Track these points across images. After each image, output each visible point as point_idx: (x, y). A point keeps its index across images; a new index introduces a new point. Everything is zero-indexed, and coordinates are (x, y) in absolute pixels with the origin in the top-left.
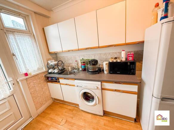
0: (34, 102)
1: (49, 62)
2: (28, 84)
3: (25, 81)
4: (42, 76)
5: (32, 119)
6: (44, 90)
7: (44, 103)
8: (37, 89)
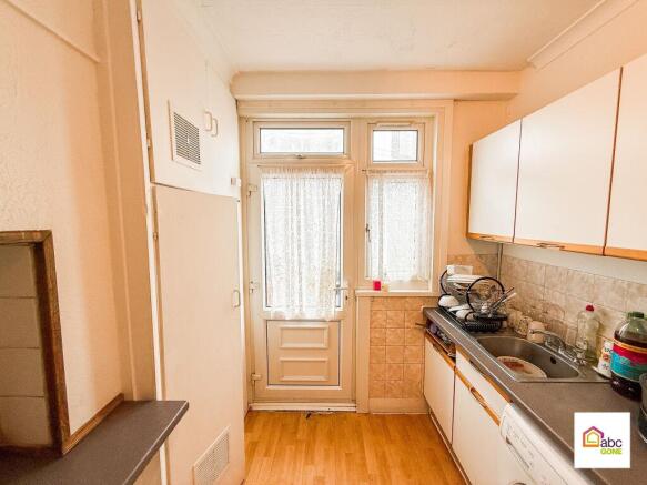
0: (371, 369)
2: (373, 313)
3: (368, 301)
4: (415, 306)
5: (354, 409)
6: (407, 352)
7: (395, 392)
8: (390, 338)
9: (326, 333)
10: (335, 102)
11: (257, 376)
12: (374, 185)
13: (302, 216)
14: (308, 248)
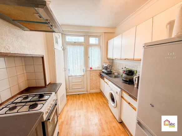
0: (90, 84)
1: (104, 64)
2: (90, 74)
3: (89, 71)
4: (98, 72)
5: (87, 93)
6: (97, 81)
7: (95, 89)
8: (94, 78)
9: (81, 78)
10: (82, 32)
11: (67, 88)
12: (90, 48)
13: (76, 55)
14: (77, 61)
